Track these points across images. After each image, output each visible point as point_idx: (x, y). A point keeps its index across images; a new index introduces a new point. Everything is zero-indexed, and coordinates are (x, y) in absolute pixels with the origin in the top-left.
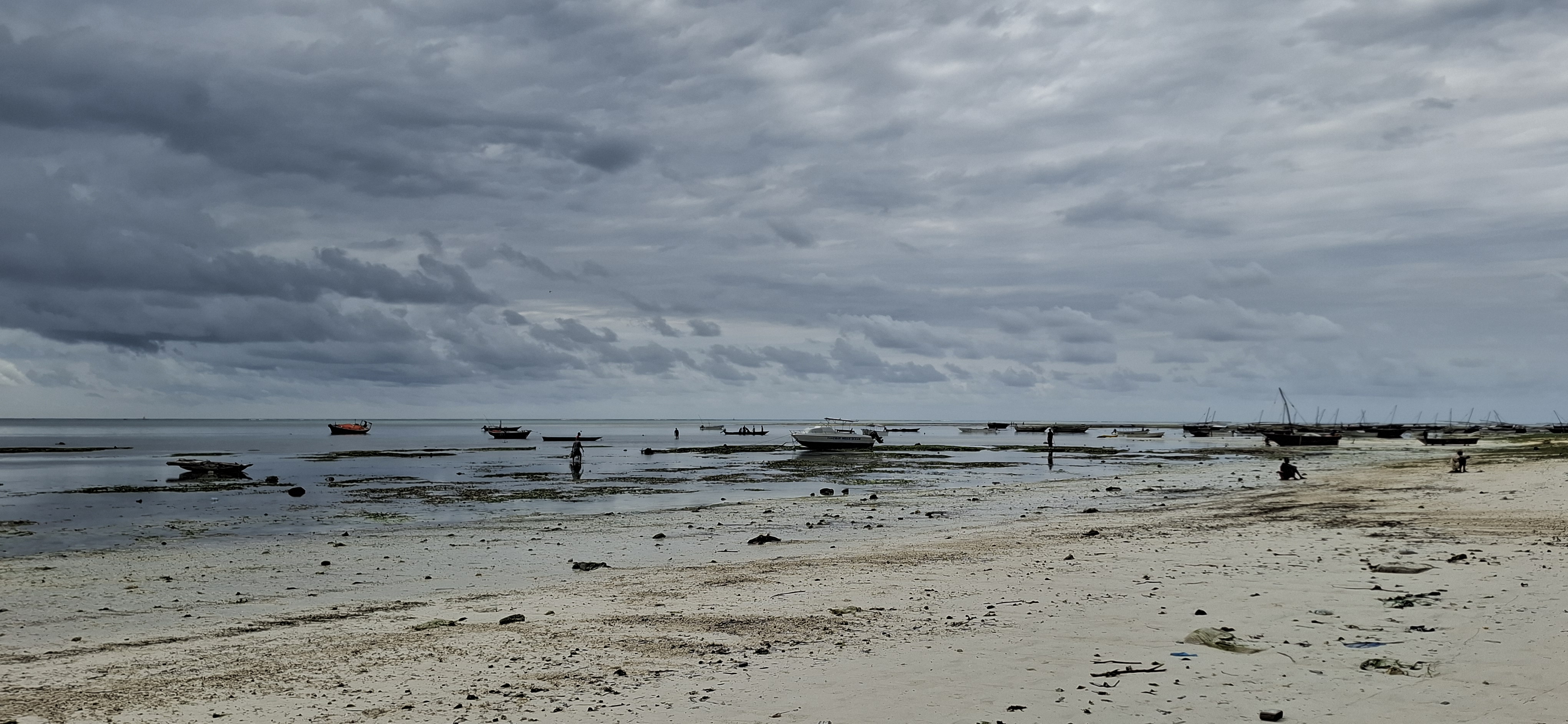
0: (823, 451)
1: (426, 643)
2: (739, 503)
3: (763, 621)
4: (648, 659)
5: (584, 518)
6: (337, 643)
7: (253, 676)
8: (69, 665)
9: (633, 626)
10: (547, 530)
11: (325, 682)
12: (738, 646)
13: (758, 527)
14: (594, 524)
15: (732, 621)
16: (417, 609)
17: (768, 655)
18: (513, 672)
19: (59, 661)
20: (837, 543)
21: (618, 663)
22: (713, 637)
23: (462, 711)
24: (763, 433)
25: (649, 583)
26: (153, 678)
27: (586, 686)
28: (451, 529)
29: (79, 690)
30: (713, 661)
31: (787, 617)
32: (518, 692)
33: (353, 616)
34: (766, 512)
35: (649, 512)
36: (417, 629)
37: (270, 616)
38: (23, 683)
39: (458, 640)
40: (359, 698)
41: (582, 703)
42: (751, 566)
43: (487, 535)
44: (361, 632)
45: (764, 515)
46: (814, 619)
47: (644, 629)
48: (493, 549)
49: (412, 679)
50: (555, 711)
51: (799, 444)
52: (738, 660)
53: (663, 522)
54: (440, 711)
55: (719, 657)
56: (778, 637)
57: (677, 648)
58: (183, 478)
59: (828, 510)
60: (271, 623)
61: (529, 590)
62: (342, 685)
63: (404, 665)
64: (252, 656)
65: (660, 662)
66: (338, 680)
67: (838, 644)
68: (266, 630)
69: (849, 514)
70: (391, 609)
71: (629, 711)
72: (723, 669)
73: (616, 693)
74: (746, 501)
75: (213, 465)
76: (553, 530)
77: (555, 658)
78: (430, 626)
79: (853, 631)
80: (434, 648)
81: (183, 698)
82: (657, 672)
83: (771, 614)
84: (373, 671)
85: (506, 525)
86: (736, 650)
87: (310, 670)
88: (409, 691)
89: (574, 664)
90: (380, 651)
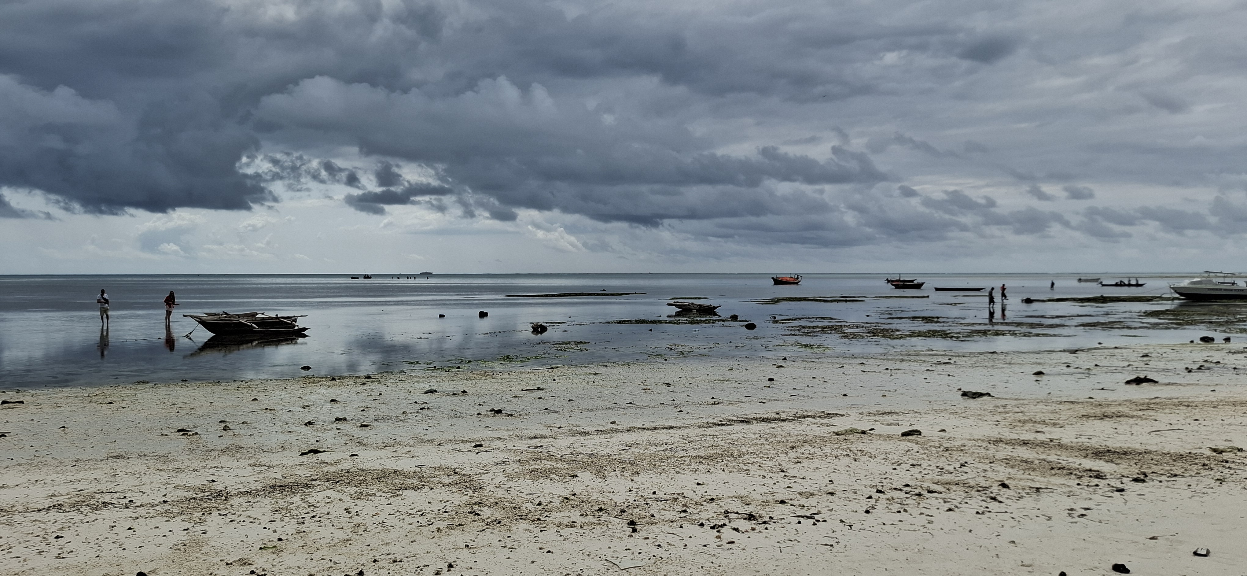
0: (1204, 302)
1: (844, 445)
2: (1116, 348)
3: (1140, 453)
4: (1029, 477)
5: (971, 355)
6: (779, 439)
7: (723, 458)
8: (609, 440)
9: (1015, 447)
10: (939, 363)
11: (771, 467)
12: (1115, 474)
13: (1135, 369)
14: (980, 360)
15: (1109, 451)
16: (837, 418)
17: (1145, 484)
18: (912, 475)
19: (602, 436)
20: (1217, 387)
21: (1002, 477)
22: (1089, 464)
23: (872, 501)
24: (1138, 285)
25: (1029, 413)
26: (659, 453)
27: (974, 493)
28: (862, 359)
29: (614, 458)
30: (1090, 484)
31: (1164, 452)
32: (917, 491)
33: (791, 420)
34: (1143, 356)
35: (1029, 352)
36: (837, 434)
37: (734, 416)
38: (581, 450)
39: (870, 446)
40: (795, 482)
41: (970, 506)
42: (1128, 404)
43: (891, 365)
44: (796, 432)
45: (1141, 359)
46: (1193, 455)
47: (1025, 451)
48: (894, 376)
49: (834, 472)
50: (947, 511)
51: (1177, 296)
52: (1115, 486)
53: (1042, 361)
54: (856, 499)
55: (1096, 481)
56: (1155, 469)
57: (1055, 470)
58: (678, 314)
59: (1208, 356)
60: (735, 421)
61: (924, 411)
62: (783, 471)
63: (828, 461)
64: (722, 443)
65: (1040, 481)
66: (780, 467)
67: (1218, 480)
68: (731, 425)
69: (1231, 360)
70: (818, 417)
71: (1013, 518)
72: (1100, 492)
73: (1001, 502)
74: (1123, 345)
75: (696, 306)
76: (944, 363)
77: (947, 468)
78: (846, 432)
79: (1234, 469)
80: (850, 450)
81: (678, 469)
82: (1037, 488)
83: (1148, 447)
84: (805, 463)
85: (906, 358)
86: (1112, 477)
87: (761, 457)
88: (831, 481)
89: (963, 474)
90: (810, 448)
